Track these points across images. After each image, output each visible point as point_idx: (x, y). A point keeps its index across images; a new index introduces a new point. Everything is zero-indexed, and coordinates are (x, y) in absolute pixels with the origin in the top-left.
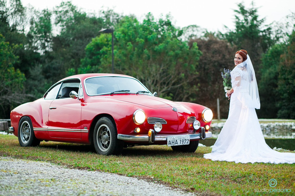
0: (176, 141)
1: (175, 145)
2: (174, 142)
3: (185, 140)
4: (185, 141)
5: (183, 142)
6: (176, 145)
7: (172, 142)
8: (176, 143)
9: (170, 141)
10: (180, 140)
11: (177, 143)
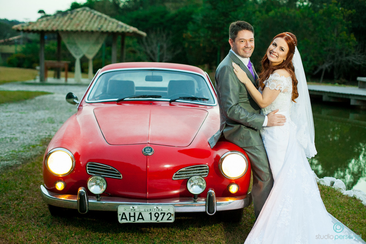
0: (140, 214)
1: (137, 221)
2: (134, 216)
3: (163, 214)
4: (161, 216)
5: (157, 217)
6: (141, 221)
7: (130, 216)
8: (139, 219)
9: (124, 213)
10: (151, 213)
11: (143, 218)
